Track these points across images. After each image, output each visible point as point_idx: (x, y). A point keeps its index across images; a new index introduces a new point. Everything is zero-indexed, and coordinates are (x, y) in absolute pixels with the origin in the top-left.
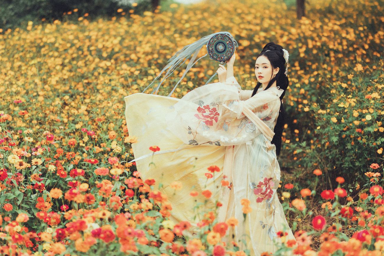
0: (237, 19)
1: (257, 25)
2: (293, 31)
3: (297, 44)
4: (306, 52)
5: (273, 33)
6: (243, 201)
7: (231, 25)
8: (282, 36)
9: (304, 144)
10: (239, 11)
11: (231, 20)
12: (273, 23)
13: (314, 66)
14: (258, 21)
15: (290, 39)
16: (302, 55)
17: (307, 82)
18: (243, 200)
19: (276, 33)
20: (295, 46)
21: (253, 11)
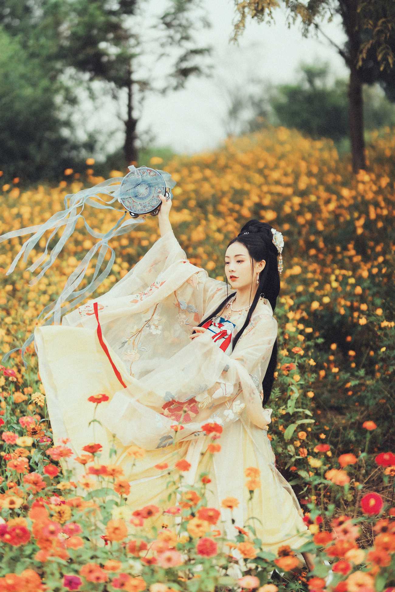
0: (258, 178)
1: (288, 185)
2: (345, 192)
3: (351, 214)
4: (365, 226)
5: (313, 198)
6: (249, 471)
7: (247, 187)
8: (328, 202)
9: (362, 372)
10: (261, 165)
11: (248, 180)
12: (314, 181)
13: (379, 249)
14: (290, 180)
15: (340, 207)
16: (360, 231)
17: (365, 274)
18: (249, 469)
19: (318, 197)
20: (348, 217)
21: (283, 164)
